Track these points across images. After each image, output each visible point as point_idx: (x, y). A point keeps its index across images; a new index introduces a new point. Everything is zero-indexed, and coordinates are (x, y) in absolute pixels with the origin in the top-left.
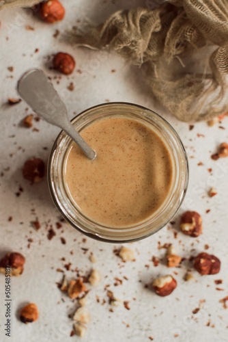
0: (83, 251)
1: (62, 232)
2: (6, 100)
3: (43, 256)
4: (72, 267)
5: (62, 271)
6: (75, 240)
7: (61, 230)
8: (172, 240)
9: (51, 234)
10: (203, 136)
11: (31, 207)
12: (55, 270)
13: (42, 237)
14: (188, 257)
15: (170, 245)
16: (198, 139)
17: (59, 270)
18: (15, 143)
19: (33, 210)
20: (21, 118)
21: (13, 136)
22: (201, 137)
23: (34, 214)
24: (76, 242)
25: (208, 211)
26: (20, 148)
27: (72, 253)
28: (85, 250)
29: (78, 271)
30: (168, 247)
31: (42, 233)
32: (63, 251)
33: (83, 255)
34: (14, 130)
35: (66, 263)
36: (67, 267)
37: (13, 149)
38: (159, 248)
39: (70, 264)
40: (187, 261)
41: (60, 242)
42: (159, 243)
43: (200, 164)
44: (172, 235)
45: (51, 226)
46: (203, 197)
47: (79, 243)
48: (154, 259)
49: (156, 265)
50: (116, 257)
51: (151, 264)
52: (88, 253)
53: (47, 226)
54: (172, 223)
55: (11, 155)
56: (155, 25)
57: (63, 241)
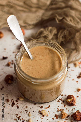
0: (26, 112)
1: (18, 104)
2: (2, 57)
3: (9, 113)
4: (21, 118)
5: (16, 120)
6: (23, 107)
7: (17, 103)
8: (63, 108)
9: (13, 104)
10: (74, 70)
11: (6, 94)
12: (13, 119)
13: (9, 105)
14: (71, 115)
15: (63, 110)
16: (71, 71)
17: (15, 119)
18: (3, 71)
19: (7, 95)
20: (6, 63)
21: (3, 69)
23: (7, 96)
24: (23, 108)
25: (77, 97)
26: (5, 73)
27: (21, 112)
28: (27, 111)
29: (23, 120)
30: (62, 111)
31: (10, 103)
32: (17, 111)
33: (26, 113)
34: (3, 67)
35: (18, 116)
36: (19, 118)
37: (2, 73)
38: (58, 111)
39: (20, 117)
40: (70, 117)
41: (16, 107)
42: (58, 109)
43: (73, 80)
44: (63, 106)
45: (13, 101)
46: (75, 91)
47: (25, 108)
48: (56, 116)
49: (57, 118)
50: (40, 115)
51: (55, 118)
52: (28, 112)
53: (12, 101)
54: (63, 101)
55: (1, 75)
57: (18, 107)
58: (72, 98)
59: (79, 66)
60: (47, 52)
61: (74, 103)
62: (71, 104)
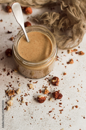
0: (17, 82)
1: (12, 74)
2: (7, 31)
3: (3, 80)
4: (12, 86)
5: (8, 87)
6: (16, 78)
7: (12, 73)
8: (48, 86)
9: (8, 74)
10: (66, 56)
11: (5, 64)
12: (6, 86)
13: (5, 74)
14: (52, 93)
15: (47, 87)
16: (64, 56)
17: (7, 86)
18: (6, 44)
19: (5, 65)
20: (10, 37)
21: (6, 42)
22: (65, 56)
23: (5, 66)
24: (16, 79)
25: (62, 79)
26: (7, 46)
27: (13, 82)
28: (18, 82)
29: (13, 88)
30: (46, 87)
31: (6, 73)
32: (10, 80)
33: (17, 83)
34: (7, 40)
35: (11, 84)
36: (10, 86)
37: (4, 46)
38: (43, 87)
39: (12, 85)
40: (51, 94)
41: (10, 77)
42: (43, 86)
43: (63, 64)
44: (48, 84)
45: (9, 71)
46: (61, 74)
47: (17, 79)
48: (40, 90)
49: (40, 93)
50: (27, 87)
51: (39, 92)
52: (19, 83)
53: (8, 71)
54: (49, 80)
55: (3, 47)
56: (57, 17)
57: (12, 77)
58: (56, 80)
59: (72, 53)
60: (42, 38)
61: (57, 84)
62: (55, 84)
